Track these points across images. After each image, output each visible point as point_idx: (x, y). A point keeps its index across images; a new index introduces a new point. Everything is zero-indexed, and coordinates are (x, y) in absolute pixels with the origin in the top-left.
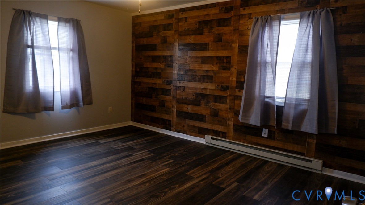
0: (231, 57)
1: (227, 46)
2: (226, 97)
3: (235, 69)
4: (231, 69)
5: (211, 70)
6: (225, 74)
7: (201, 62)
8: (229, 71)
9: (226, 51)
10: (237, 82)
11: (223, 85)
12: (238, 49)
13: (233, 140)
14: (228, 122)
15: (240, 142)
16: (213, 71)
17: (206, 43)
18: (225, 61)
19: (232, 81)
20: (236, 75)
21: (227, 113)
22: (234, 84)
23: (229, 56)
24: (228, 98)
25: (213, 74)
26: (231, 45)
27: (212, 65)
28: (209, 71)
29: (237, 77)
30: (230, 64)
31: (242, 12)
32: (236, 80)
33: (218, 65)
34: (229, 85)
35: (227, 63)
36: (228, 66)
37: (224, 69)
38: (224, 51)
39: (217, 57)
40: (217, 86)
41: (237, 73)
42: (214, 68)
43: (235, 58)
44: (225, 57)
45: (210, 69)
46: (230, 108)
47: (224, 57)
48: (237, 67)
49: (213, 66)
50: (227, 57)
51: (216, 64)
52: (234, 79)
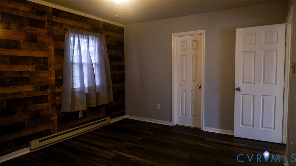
0: (48, 58)
1: (42, 47)
2: (47, 96)
3: (53, 68)
4: (49, 69)
5: (26, 71)
6: (43, 74)
7: (10, 62)
8: (48, 71)
9: (42, 52)
10: (56, 80)
11: (42, 85)
12: (54, 51)
13: (58, 132)
14: (51, 118)
15: (65, 130)
16: (28, 72)
17: (16, 41)
18: (42, 61)
19: (51, 80)
20: (54, 74)
21: (50, 111)
22: (53, 83)
23: (46, 57)
24: (49, 96)
25: (29, 76)
26: (47, 47)
27: (26, 66)
28: (24, 72)
29: (55, 76)
30: (48, 64)
31: (54, 19)
32: (54, 78)
33: (35, 65)
34: (49, 84)
35: (44, 63)
36: (46, 66)
37: (42, 70)
38: (40, 52)
39: (32, 58)
40: (35, 87)
41: (55, 72)
42: (30, 69)
43: (52, 59)
44: (42, 57)
45: (24, 70)
46: (52, 105)
47: (40, 58)
48: (55, 67)
49: (28, 67)
50: (44, 58)
51: (32, 64)
52: (53, 78)
